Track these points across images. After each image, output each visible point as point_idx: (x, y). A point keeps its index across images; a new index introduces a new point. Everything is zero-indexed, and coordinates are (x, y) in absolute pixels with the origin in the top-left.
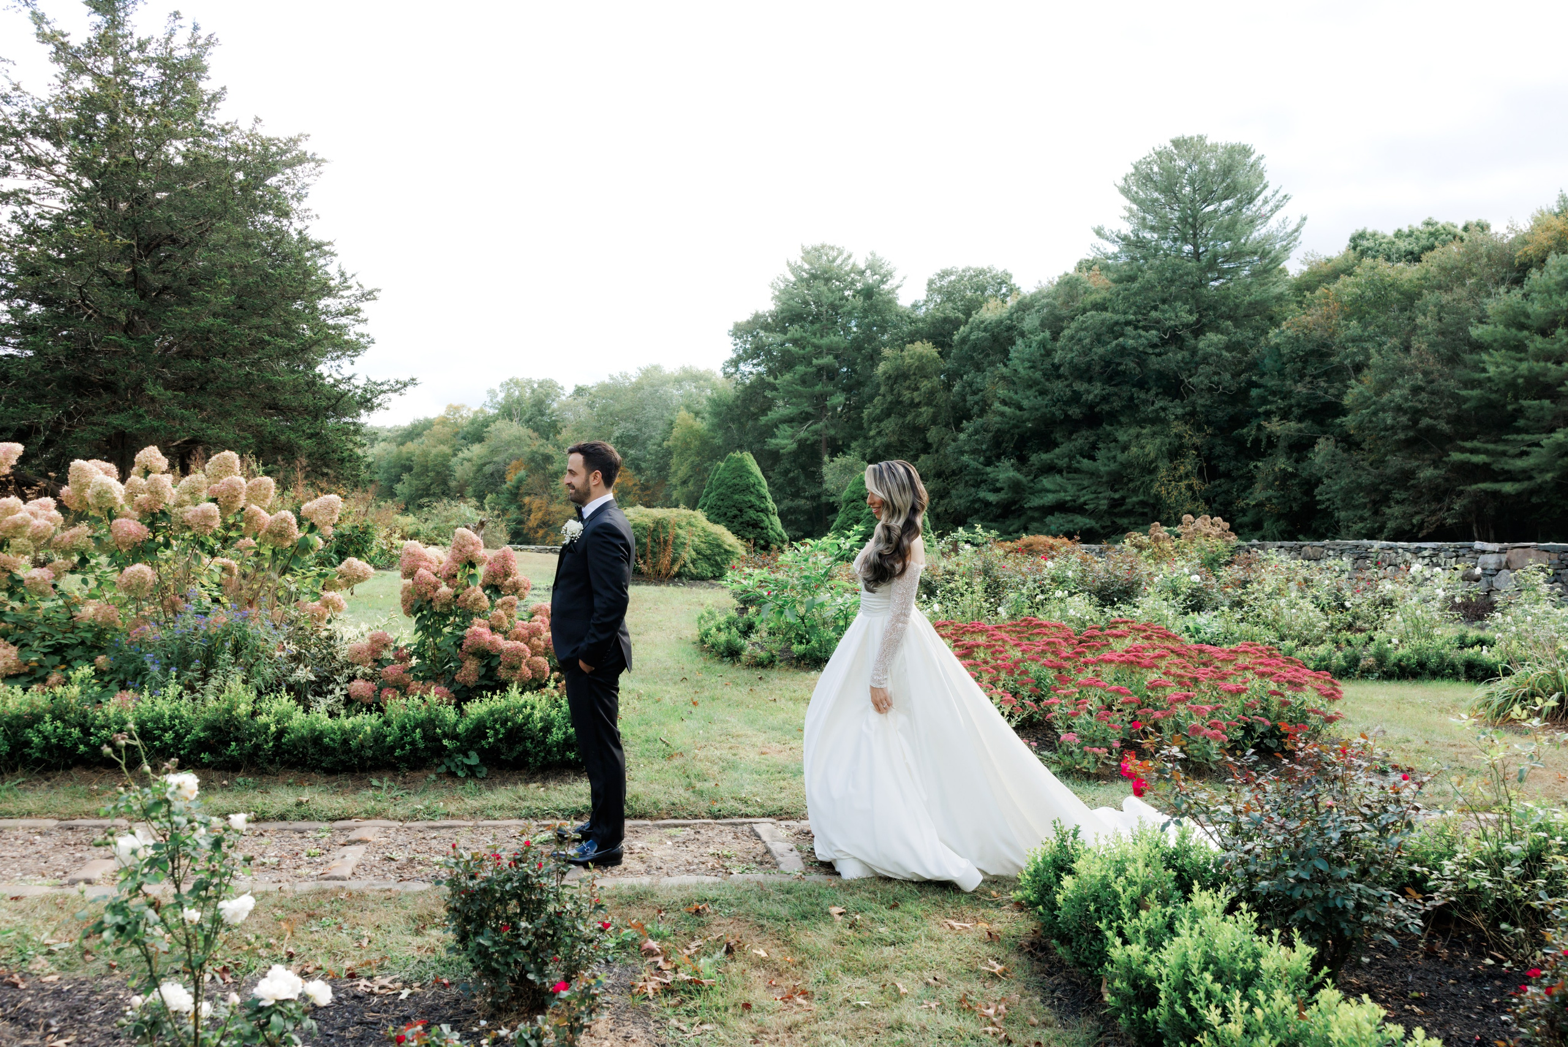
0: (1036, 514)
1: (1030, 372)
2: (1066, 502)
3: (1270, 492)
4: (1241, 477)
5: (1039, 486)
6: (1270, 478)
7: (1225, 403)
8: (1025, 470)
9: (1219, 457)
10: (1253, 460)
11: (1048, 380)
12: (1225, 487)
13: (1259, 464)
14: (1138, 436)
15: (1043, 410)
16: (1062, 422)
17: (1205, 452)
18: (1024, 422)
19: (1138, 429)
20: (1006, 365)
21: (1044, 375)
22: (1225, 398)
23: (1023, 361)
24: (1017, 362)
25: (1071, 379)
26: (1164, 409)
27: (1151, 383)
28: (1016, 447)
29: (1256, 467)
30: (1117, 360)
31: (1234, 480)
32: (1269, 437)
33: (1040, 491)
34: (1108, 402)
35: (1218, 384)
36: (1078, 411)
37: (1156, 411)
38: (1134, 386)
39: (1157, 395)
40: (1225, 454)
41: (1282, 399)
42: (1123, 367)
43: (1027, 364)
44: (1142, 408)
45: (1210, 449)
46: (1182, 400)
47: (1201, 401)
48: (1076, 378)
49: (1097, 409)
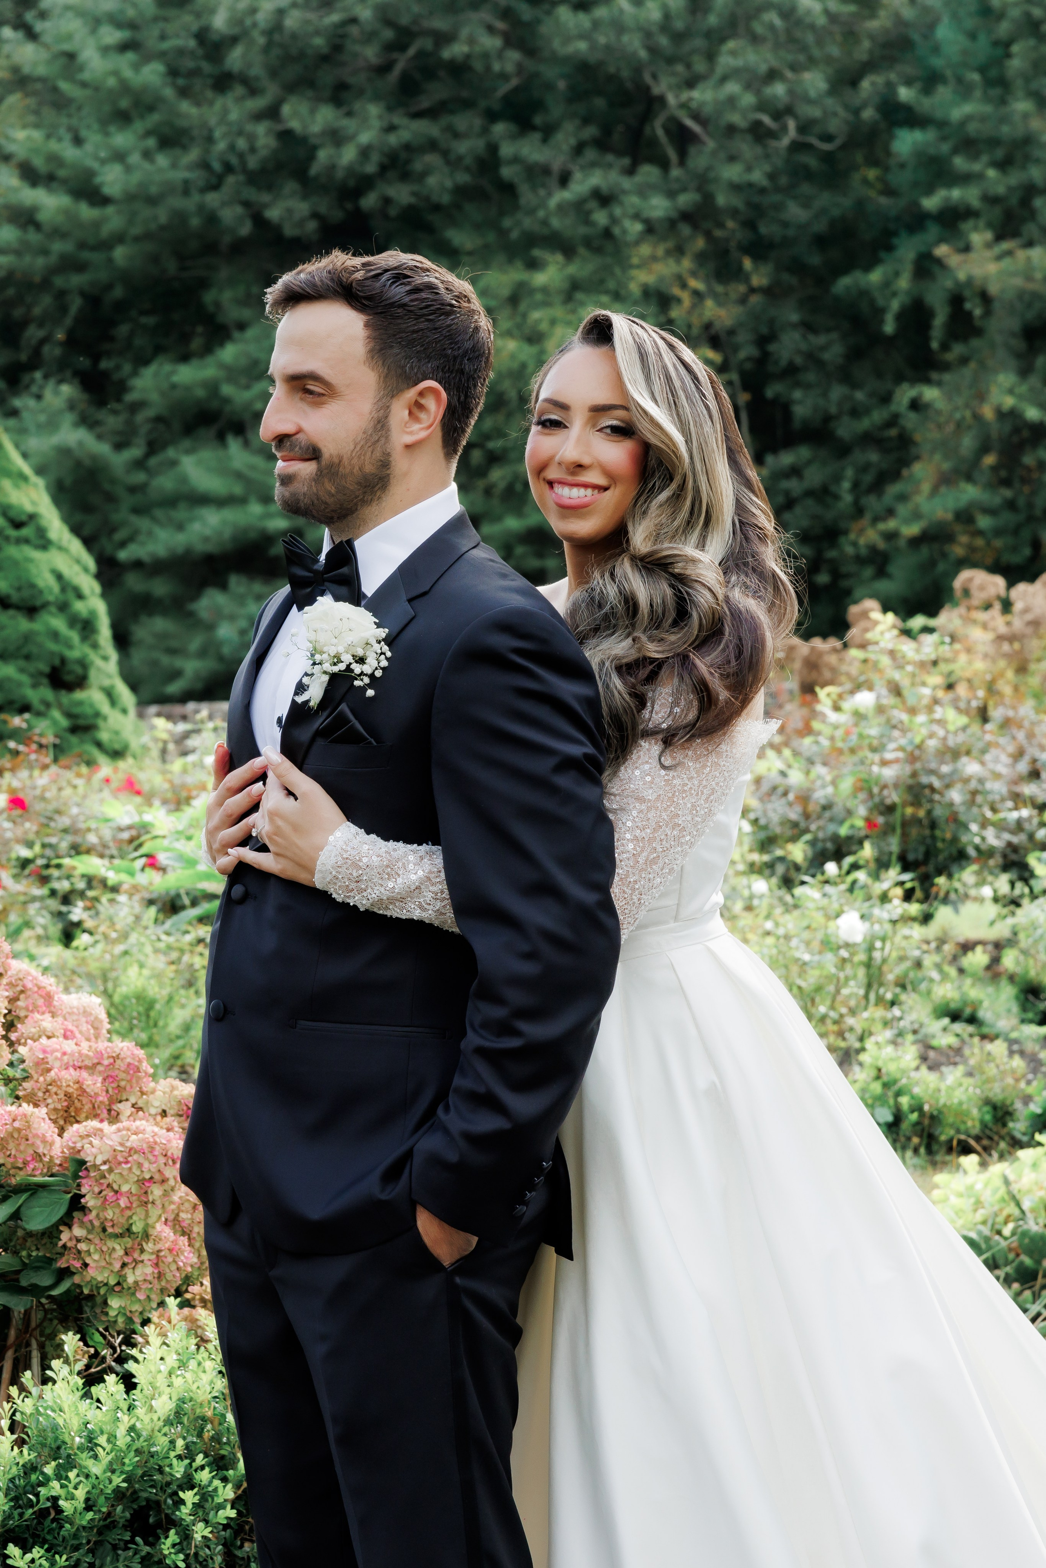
0: (160, 588)
1: (125, 63)
2: (267, 539)
3: (970, 493)
4: (868, 439)
5: (165, 483)
6: (968, 443)
7: (808, 175)
8: (113, 422)
9: (791, 371)
10: (900, 378)
11: (184, 93)
12: (814, 477)
13: (930, 394)
14: (514, 300)
15: (177, 202)
16: (239, 248)
17: (747, 351)
18: (106, 245)
19: (515, 274)
20: (31, 35)
21: (173, 72)
22: (812, 161)
23: (95, 22)
24: (74, 25)
25: (272, 91)
26: (604, 199)
27: (556, 109)
28: (72, 342)
29: (915, 405)
30: (439, 23)
31: (843, 451)
32: (956, 300)
33: (171, 501)
34: (405, 176)
35: (789, 110)
36: (302, 208)
37: (579, 208)
38: (492, 116)
39: (579, 150)
40: (813, 359)
41: (1003, 165)
42: (457, 50)
43: (112, 36)
44: (526, 196)
45: (763, 341)
46: (664, 165)
47: (732, 172)
48: (291, 88)
49: (369, 201)
